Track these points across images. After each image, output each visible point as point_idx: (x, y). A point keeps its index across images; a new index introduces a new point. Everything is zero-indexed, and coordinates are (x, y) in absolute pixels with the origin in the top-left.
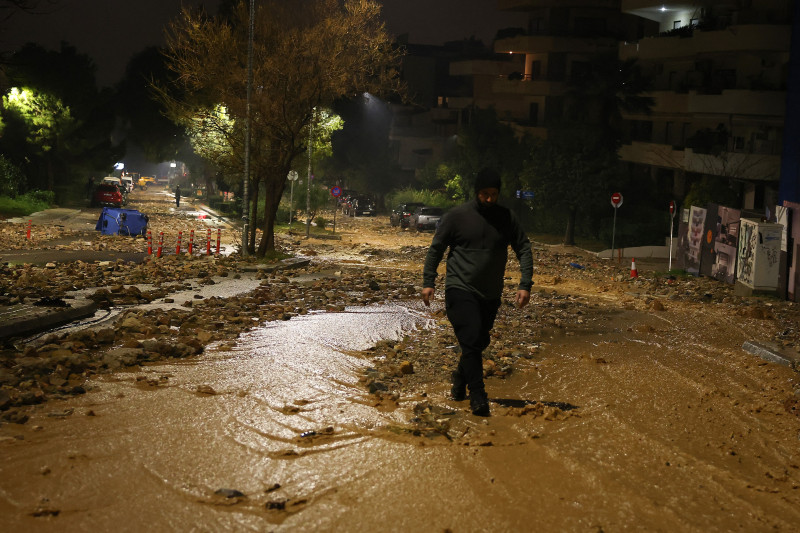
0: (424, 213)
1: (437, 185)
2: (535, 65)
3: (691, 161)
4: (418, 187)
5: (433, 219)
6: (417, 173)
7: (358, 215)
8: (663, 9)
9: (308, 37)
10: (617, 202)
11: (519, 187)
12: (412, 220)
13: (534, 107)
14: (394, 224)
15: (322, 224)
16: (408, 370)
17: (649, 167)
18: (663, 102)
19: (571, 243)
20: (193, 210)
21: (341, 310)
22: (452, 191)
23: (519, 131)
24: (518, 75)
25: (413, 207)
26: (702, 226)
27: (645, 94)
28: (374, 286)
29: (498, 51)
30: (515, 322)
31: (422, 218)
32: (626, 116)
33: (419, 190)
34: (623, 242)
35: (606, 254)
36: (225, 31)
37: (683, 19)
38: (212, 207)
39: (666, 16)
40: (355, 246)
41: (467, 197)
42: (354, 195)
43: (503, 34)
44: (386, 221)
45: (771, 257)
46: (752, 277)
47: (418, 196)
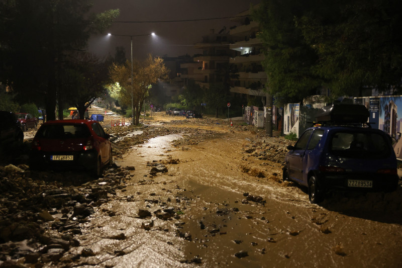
0: (176, 110)
1: (178, 101)
2: (206, 64)
3: (250, 92)
4: (173, 102)
5: (178, 112)
6: (172, 98)
7: (156, 111)
8: (241, 48)
9: (146, 69)
10: (229, 105)
11: (202, 102)
12: (172, 112)
13: (206, 77)
14: (167, 114)
15: (148, 115)
16: (180, 144)
17: (240, 94)
18: (242, 75)
19: (217, 117)
20: (107, 112)
21: (164, 136)
22: (183, 103)
23: (202, 85)
24: (201, 68)
25: (172, 109)
26: (250, 112)
27: (237, 74)
28: (168, 131)
29: (195, 61)
30: (199, 137)
31: (175, 112)
32: (231, 79)
33: (173, 103)
34: (231, 116)
35: (226, 120)
36: (124, 68)
37: (247, 51)
38: (113, 111)
39: (243, 50)
40: (158, 121)
41: (188, 105)
42: (154, 105)
43: (196, 56)
44: (165, 113)
45: (261, 119)
46: (257, 124)
47: (173, 105)
